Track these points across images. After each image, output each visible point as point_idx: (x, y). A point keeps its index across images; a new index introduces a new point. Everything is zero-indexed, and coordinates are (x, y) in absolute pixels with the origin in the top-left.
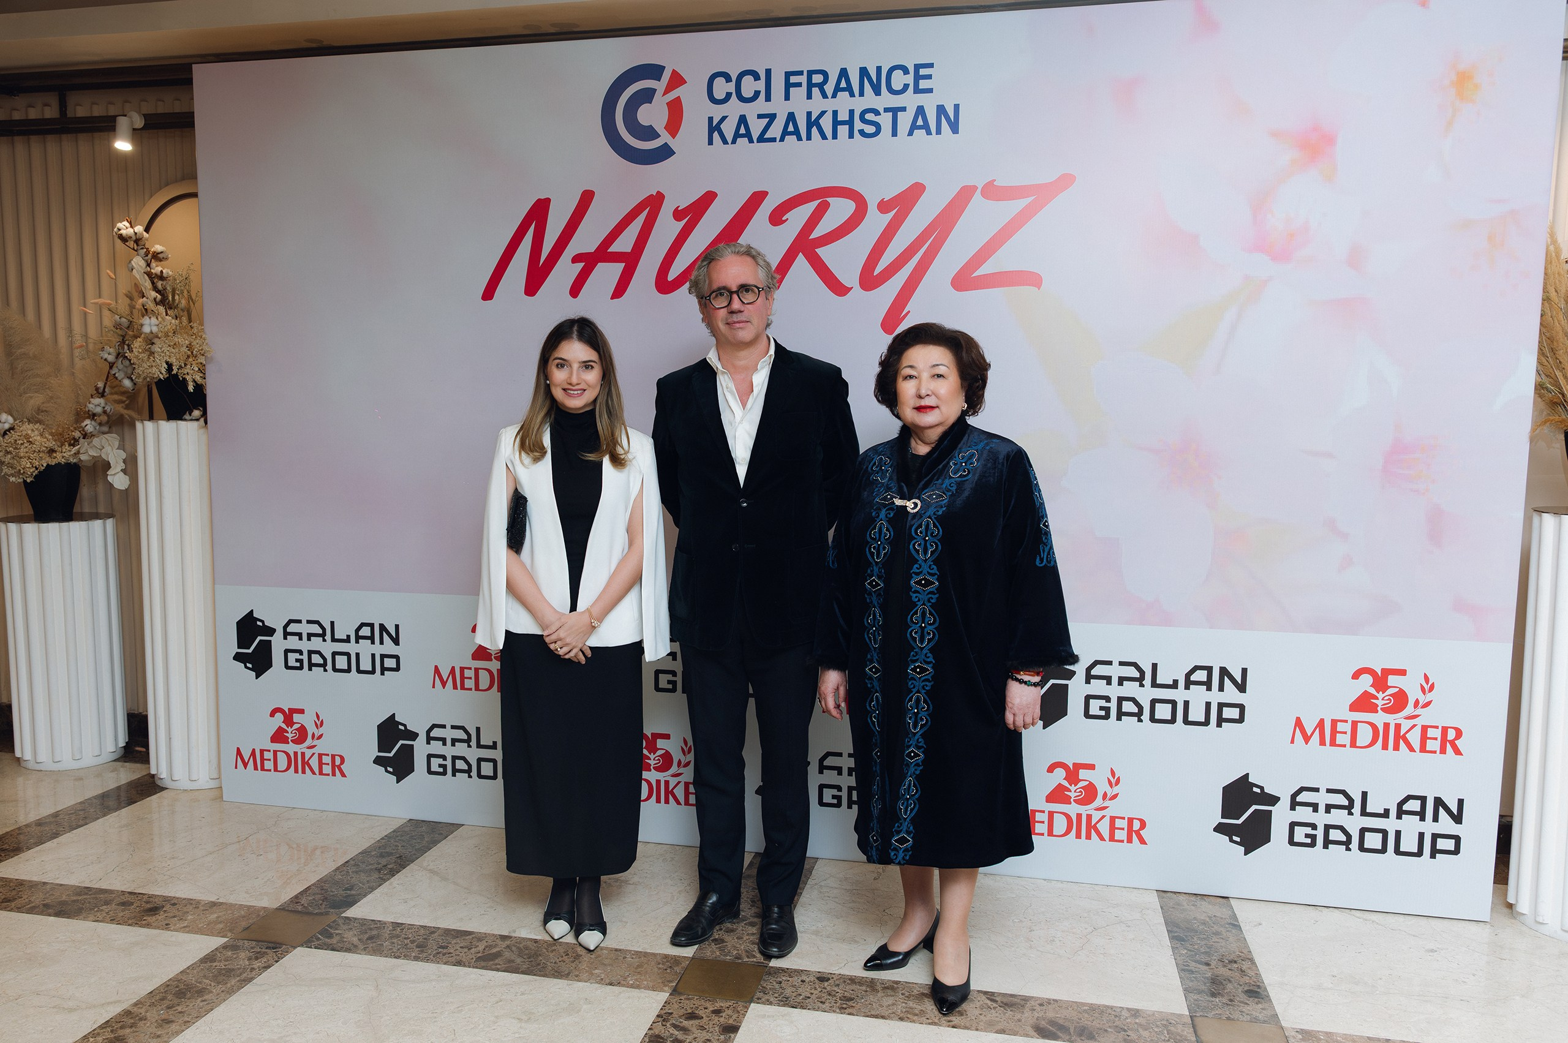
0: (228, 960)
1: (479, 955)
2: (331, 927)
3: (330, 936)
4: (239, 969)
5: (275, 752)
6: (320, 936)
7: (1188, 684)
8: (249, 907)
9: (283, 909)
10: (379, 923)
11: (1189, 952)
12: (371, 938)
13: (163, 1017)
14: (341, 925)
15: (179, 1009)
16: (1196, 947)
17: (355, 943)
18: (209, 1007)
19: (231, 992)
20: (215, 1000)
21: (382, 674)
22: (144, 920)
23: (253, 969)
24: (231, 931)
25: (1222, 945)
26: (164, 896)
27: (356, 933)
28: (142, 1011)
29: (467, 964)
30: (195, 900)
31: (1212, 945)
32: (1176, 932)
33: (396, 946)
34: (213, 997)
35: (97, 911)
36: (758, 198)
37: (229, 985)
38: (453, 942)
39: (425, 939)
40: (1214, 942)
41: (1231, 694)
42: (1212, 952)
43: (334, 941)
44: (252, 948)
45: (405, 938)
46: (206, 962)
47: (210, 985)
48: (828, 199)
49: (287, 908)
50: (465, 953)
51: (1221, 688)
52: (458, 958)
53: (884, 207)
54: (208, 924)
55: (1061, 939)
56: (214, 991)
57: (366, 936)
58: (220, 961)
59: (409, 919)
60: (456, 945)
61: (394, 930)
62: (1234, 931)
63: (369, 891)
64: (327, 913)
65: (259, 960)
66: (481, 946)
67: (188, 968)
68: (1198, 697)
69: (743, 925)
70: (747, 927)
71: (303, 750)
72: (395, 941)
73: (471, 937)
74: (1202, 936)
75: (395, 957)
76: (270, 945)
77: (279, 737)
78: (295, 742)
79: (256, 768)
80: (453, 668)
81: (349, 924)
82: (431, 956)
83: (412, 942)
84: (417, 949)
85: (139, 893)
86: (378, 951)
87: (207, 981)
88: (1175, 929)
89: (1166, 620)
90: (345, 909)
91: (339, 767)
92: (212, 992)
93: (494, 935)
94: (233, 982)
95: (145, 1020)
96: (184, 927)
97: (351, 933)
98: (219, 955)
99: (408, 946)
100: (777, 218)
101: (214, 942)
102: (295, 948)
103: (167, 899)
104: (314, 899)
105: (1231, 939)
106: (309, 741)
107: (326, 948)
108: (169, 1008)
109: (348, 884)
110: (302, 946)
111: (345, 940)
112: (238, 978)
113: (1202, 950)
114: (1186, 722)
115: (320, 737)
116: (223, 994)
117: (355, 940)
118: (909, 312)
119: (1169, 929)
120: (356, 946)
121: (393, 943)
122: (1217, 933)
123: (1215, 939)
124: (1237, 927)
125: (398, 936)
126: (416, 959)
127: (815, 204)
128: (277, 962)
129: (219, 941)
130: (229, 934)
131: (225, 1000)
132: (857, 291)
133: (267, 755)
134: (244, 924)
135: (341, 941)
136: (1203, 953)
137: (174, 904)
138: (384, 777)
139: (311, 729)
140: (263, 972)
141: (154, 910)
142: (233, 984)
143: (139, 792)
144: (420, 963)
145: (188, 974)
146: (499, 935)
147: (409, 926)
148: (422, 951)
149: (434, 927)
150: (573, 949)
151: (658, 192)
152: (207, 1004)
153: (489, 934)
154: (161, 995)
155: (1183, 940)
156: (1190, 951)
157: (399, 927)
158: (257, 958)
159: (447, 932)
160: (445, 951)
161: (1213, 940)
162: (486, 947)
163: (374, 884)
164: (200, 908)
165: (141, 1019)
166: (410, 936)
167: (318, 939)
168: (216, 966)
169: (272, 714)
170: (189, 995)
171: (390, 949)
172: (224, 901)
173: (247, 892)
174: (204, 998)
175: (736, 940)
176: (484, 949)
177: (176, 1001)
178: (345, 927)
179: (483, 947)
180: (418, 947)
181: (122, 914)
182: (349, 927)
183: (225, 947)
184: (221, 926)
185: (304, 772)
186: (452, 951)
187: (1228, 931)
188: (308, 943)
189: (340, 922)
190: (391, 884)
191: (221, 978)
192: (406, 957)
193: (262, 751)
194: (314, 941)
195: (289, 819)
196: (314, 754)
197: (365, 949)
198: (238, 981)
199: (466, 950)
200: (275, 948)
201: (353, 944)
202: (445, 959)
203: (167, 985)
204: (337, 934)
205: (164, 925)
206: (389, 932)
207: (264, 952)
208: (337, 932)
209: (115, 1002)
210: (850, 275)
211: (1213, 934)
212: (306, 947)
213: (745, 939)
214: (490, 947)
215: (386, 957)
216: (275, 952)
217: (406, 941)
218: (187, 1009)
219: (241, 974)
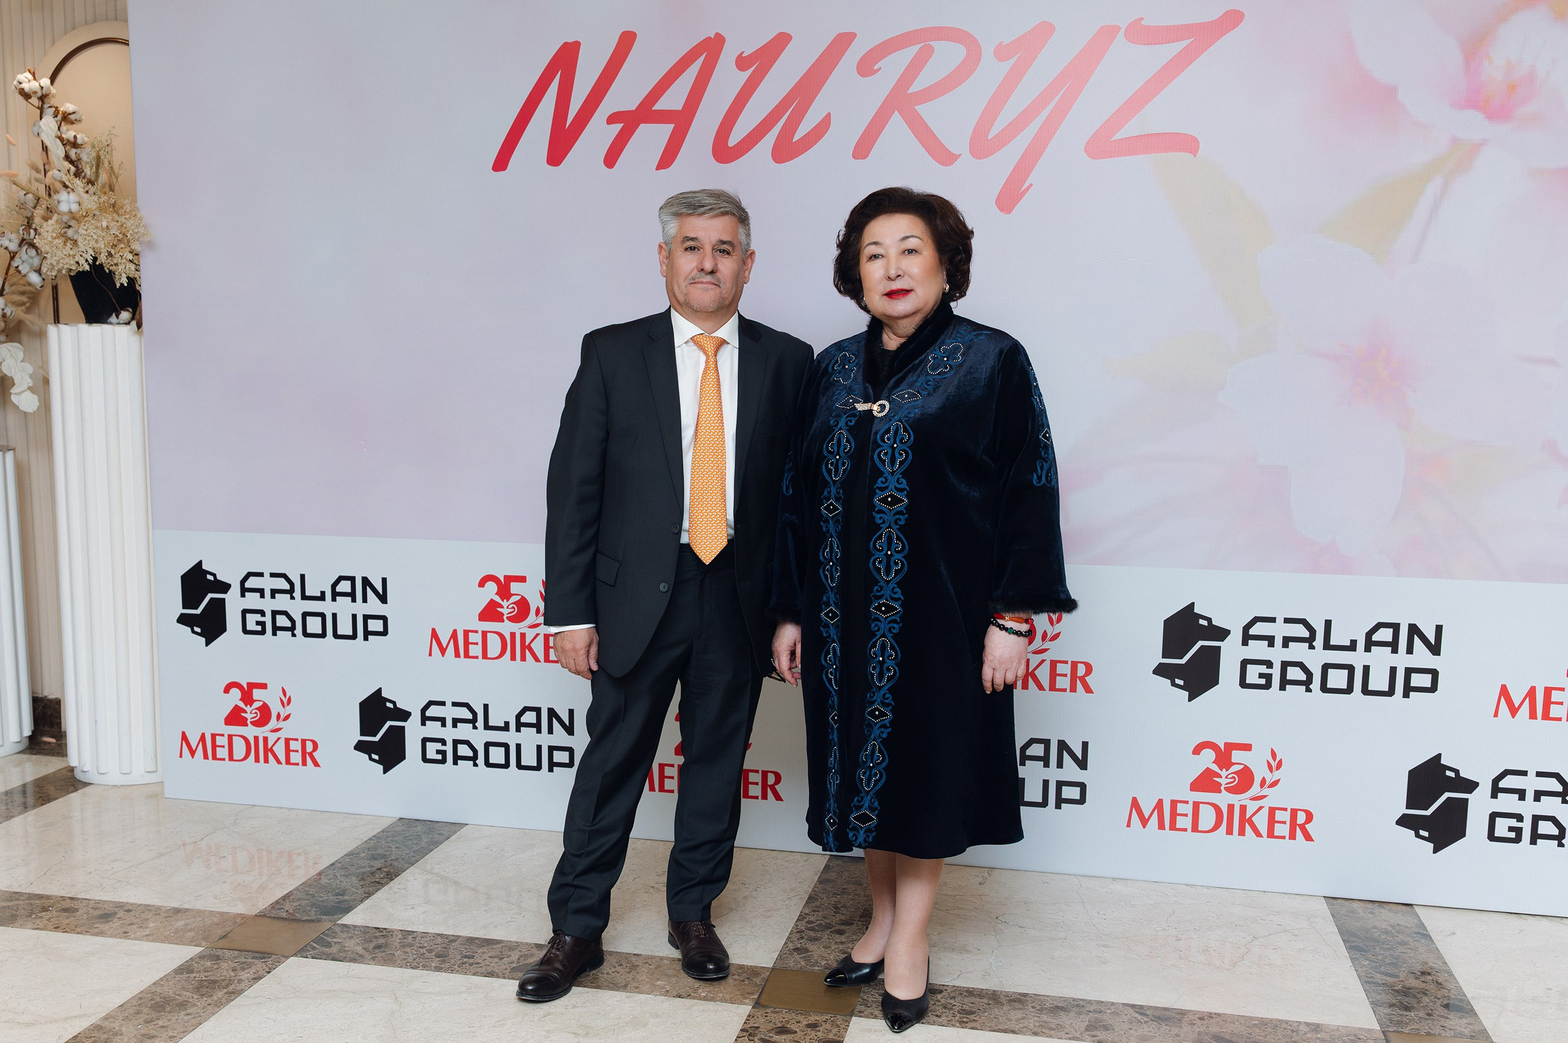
0: (208, 971)
1: (514, 965)
2: (327, 936)
3: (328, 945)
4: (224, 980)
5: (230, 737)
6: (315, 945)
7: (1369, 644)
8: (222, 914)
9: (264, 916)
10: (384, 931)
11: (1372, 963)
12: (378, 947)
13: (142, 1032)
14: (340, 933)
15: (161, 1023)
16: (1380, 957)
17: (360, 953)
18: (196, 1021)
19: (219, 1005)
20: (202, 1014)
21: (366, 639)
22: (95, 928)
23: (240, 981)
24: (204, 939)
25: (1411, 955)
26: (115, 902)
27: (359, 942)
28: (116, 1025)
29: (500, 974)
30: (154, 906)
31: (1399, 956)
32: (1353, 942)
33: (410, 955)
34: (199, 1011)
35: (35, 918)
36: (843, 41)
37: (215, 998)
38: (479, 952)
39: (445, 948)
40: (1402, 953)
41: (1422, 657)
42: (1399, 963)
43: (334, 949)
44: (236, 958)
45: (420, 947)
46: (182, 973)
47: (193, 998)
48: (932, 43)
49: (268, 915)
50: (496, 963)
51: (1410, 650)
52: (488, 968)
53: (1001, 53)
54: (175, 933)
55: (1215, 948)
56: (199, 1004)
57: (372, 945)
58: (199, 972)
59: (421, 927)
60: (483, 955)
61: (405, 938)
62: (1423, 941)
63: (365, 897)
64: (319, 921)
65: (247, 971)
66: (515, 956)
67: (161, 979)
68: (1380, 661)
69: (828, 933)
70: (833, 935)
71: (265, 735)
72: (408, 950)
73: (500, 946)
74: (1385, 946)
75: (412, 968)
76: (257, 955)
77: (235, 717)
78: (257, 724)
79: (206, 757)
80: (455, 632)
81: (348, 932)
82: (456, 967)
83: (430, 951)
84: (437, 959)
85: (83, 899)
86: (389, 961)
87: (188, 994)
88: (1352, 939)
89: (1344, 566)
90: (340, 916)
91: (311, 755)
92: (195, 1005)
93: (527, 944)
94: (220, 994)
95: (121, 1035)
96: (147, 935)
97: (353, 941)
98: (195, 965)
99: (426, 956)
100: (866, 67)
101: (186, 952)
102: (287, 957)
103: (120, 906)
104: (299, 905)
105: (1421, 950)
106: (273, 723)
107: (325, 957)
108: (147, 1022)
109: (338, 889)
110: (295, 955)
111: (347, 949)
112: (225, 991)
113: (1388, 961)
114: (1365, 691)
115: (287, 717)
116: (210, 1008)
117: (359, 949)
118: (1031, 185)
119: (1345, 938)
120: (361, 956)
121: (407, 953)
122: (1403, 943)
123: (1401, 949)
124: (1428, 937)
125: (410, 945)
126: (438, 969)
127: (913, 50)
128: (269, 972)
129: (192, 951)
130: (204, 943)
131: (213, 1014)
132: (966, 159)
133: (220, 741)
134: (220, 932)
135: (343, 949)
136: (1389, 964)
137: (129, 911)
138: (368, 767)
139: (275, 708)
140: (255, 983)
141: (106, 917)
142: (220, 996)
143: (59, 788)
144: (444, 974)
145: (163, 986)
146: (535, 944)
147: (423, 934)
148: (444, 961)
149: (453, 936)
150: (626, 959)
151: (717, 35)
152: (193, 1018)
153: (521, 943)
154: (134, 1008)
155: (1364, 951)
156: (1373, 961)
157: (409, 935)
158: (243, 969)
159: (470, 940)
160: (471, 961)
161: (1399, 951)
162: (521, 956)
163: (370, 889)
164: (162, 914)
165: (115, 1034)
166: (426, 945)
167: (314, 948)
168: (195, 977)
169: (227, 690)
170: (168, 1008)
171: (404, 959)
172: (189, 907)
173: (215, 897)
174: (188, 1011)
175: (823, 949)
176: (519, 959)
177: (154, 1015)
178: (345, 935)
179: (517, 957)
180: (437, 956)
181: (67, 921)
182: (350, 935)
183: (201, 957)
184: (192, 934)
185: (266, 761)
186: (480, 961)
187: (1415, 941)
188: (302, 952)
189: (337, 929)
190: (391, 889)
191: (204, 990)
192: (425, 967)
193: (214, 736)
194: (309, 951)
195: (251, 818)
196: (279, 739)
197: (373, 959)
198: (226, 993)
199: (497, 960)
200: (264, 958)
201: (357, 953)
202: (473, 969)
203: (140, 998)
204: (335, 943)
205: (121, 932)
206: (399, 941)
207: (251, 963)
208: (334, 940)
209: (80, 1016)
210: (957, 140)
211: (1399, 943)
212: (301, 957)
213: (833, 948)
214: (526, 956)
215: (401, 967)
216: (264, 962)
217: (422, 951)
218: (169, 1023)
219: (227, 986)
